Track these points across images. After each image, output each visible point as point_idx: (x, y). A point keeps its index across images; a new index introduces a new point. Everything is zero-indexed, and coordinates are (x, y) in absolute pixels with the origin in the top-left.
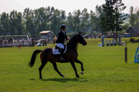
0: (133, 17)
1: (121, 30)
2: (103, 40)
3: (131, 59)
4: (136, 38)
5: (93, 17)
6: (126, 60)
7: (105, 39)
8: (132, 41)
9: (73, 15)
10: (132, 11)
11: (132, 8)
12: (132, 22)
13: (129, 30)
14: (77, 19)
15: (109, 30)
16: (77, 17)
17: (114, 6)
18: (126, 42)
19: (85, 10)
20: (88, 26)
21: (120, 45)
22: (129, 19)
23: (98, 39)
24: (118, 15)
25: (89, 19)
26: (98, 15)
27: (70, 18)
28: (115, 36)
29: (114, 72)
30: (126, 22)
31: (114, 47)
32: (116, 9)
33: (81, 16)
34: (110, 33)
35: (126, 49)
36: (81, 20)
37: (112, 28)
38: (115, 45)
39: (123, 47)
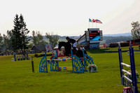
0: (35, 39)
1: (27, 48)
2: (15, 56)
3: (37, 70)
4: (39, 54)
5: (6, 39)
6: (33, 71)
7: (17, 55)
8: (36, 56)
10: (34, 34)
11: (34, 32)
12: (35, 42)
13: (34, 48)
15: (18, 48)
17: (21, 31)
20: (2, 46)
21: (28, 59)
22: (32, 40)
23: (11, 55)
24: (24, 37)
25: (3, 41)
26: (9, 37)
28: (24, 53)
29: (25, 80)
30: (31, 42)
31: (23, 61)
32: (23, 33)
34: (19, 51)
35: (32, 62)
37: (21, 47)
38: (24, 59)
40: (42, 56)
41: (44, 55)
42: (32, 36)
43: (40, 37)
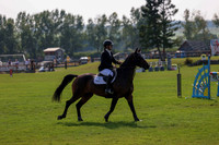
0: (188, 26)
1: (170, 46)
3: (187, 92)
4: (195, 59)
5: (126, 26)
6: (179, 94)
8: (188, 63)
9: (95, 22)
10: (187, 16)
11: (187, 12)
12: (188, 33)
13: (184, 46)
14: (101, 29)
15: (151, 46)
16: (102, 25)
17: (160, 9)
18: (180, 65)
19: (115, 15)
20: (119, 40)
21: (169, 69)
22: (183, 29)
24: (166, 23)
25: (121, 29)
26: (134, 23)
27: (90, 27)
28: (162, 56)
29: (160, 112)
30: (179, 34)
31: (160, 72)
32: (163, 13)
33: (107, 24)
34: (153, 51)
35: (179, 76)
36: (108, 31)
37: (157, 43)
38: (162, 69)
39: (174, 73)
40: (200, 63)
41: (205, 62)
42: (183, 20)
43: (201, 22)
